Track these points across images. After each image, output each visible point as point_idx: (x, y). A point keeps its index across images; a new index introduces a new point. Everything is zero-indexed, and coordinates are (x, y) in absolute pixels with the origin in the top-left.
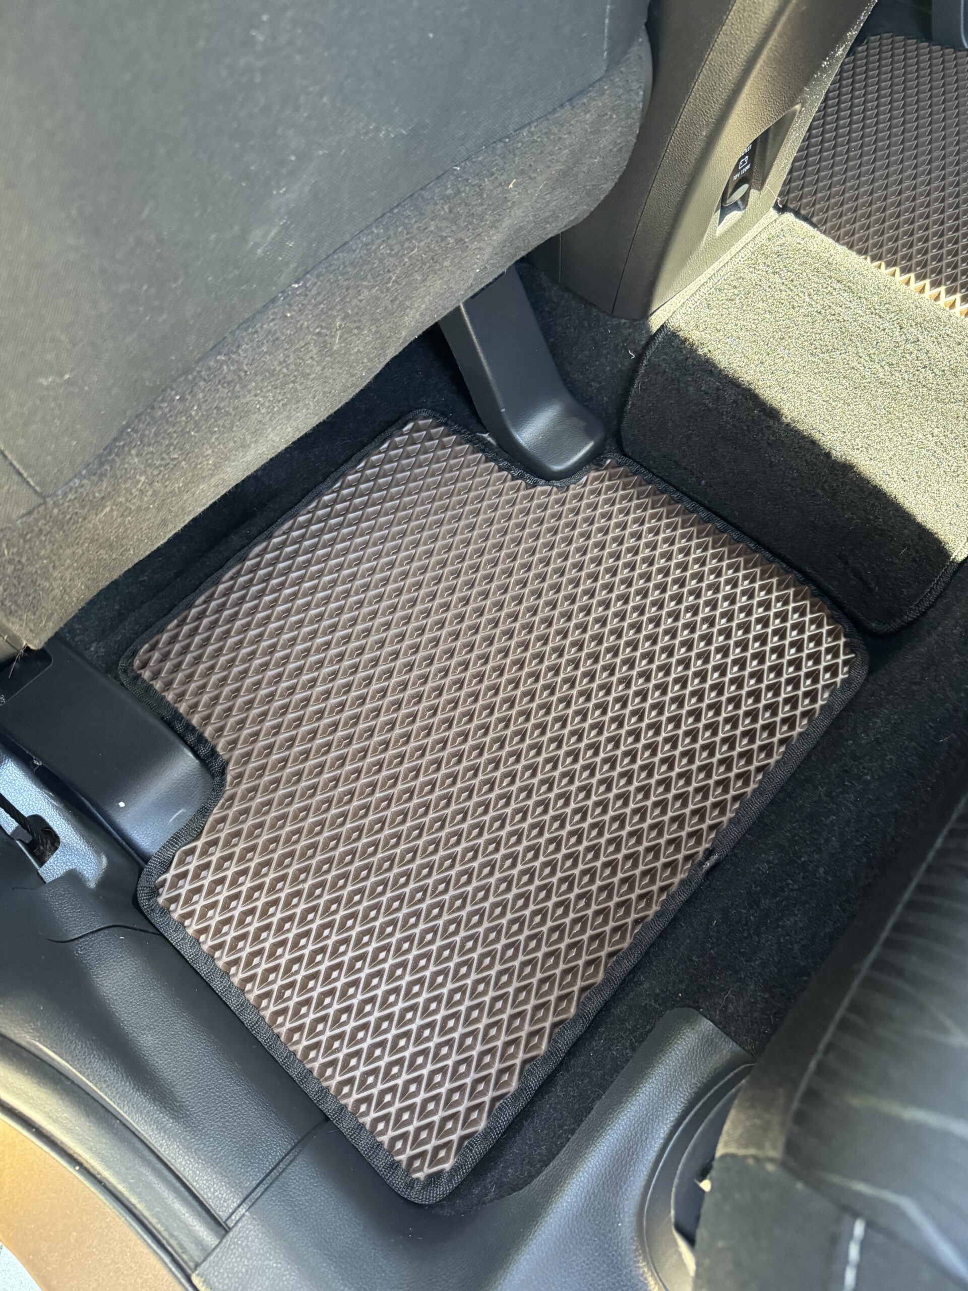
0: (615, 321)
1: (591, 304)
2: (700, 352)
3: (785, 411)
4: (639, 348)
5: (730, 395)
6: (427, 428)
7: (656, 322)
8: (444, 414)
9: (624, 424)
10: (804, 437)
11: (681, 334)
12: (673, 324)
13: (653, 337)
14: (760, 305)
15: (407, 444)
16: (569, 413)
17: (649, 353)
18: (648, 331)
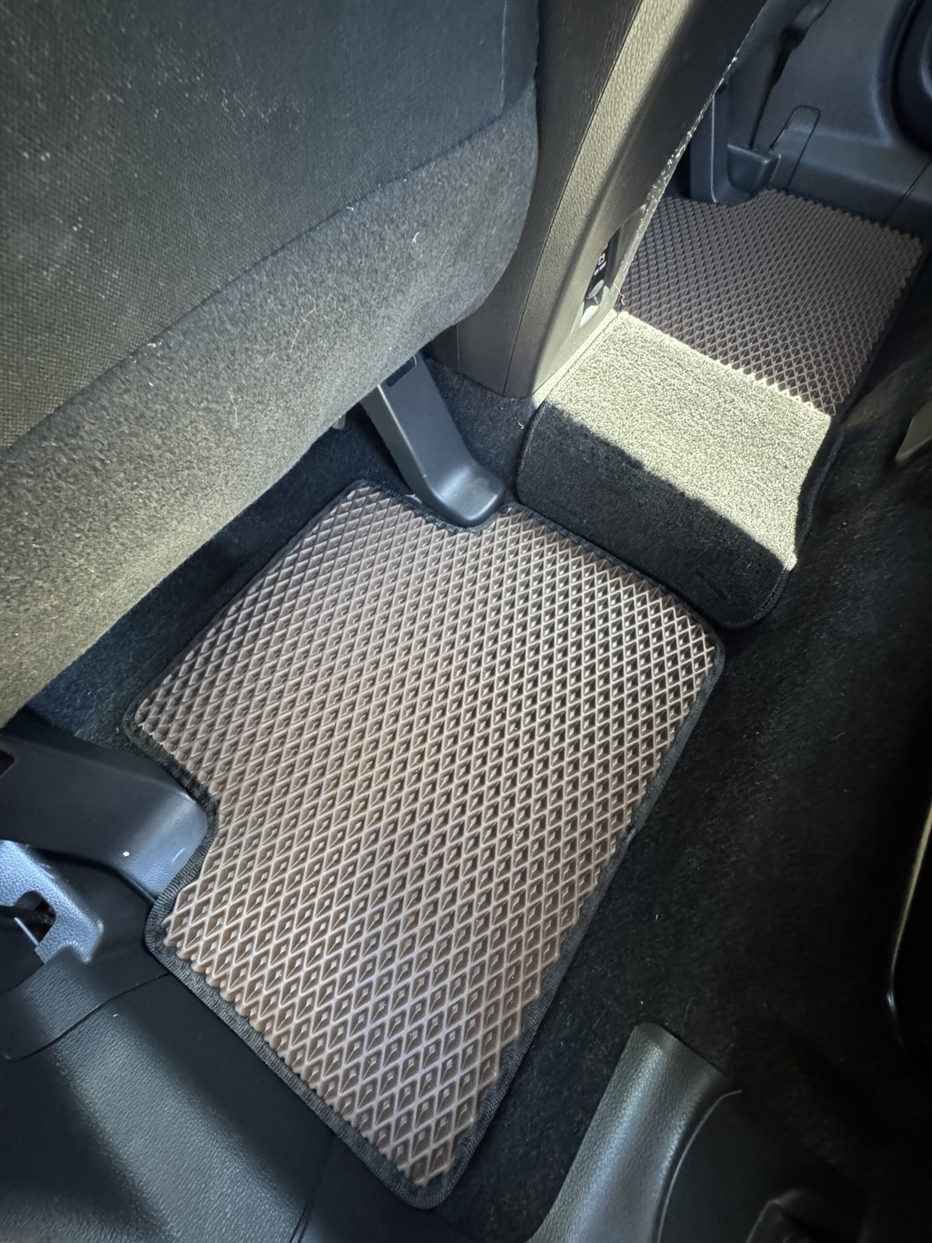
0: (506, 400)
1: (487, 388)
2: (576, 420)
3: (646, 462)
4: (527, 420)
5: (602, 451)
6: (366, 494)
7: (538, 398)
8: (378, 482)
9: (520, 480)
10: (662, 482)
11: (559, 406)
12: (552, 400)
13: (537, 411)
14: (615, 380)
15: (350, 508)
16: (476, 474)
17: (536, 423)
18: (533, 406)
